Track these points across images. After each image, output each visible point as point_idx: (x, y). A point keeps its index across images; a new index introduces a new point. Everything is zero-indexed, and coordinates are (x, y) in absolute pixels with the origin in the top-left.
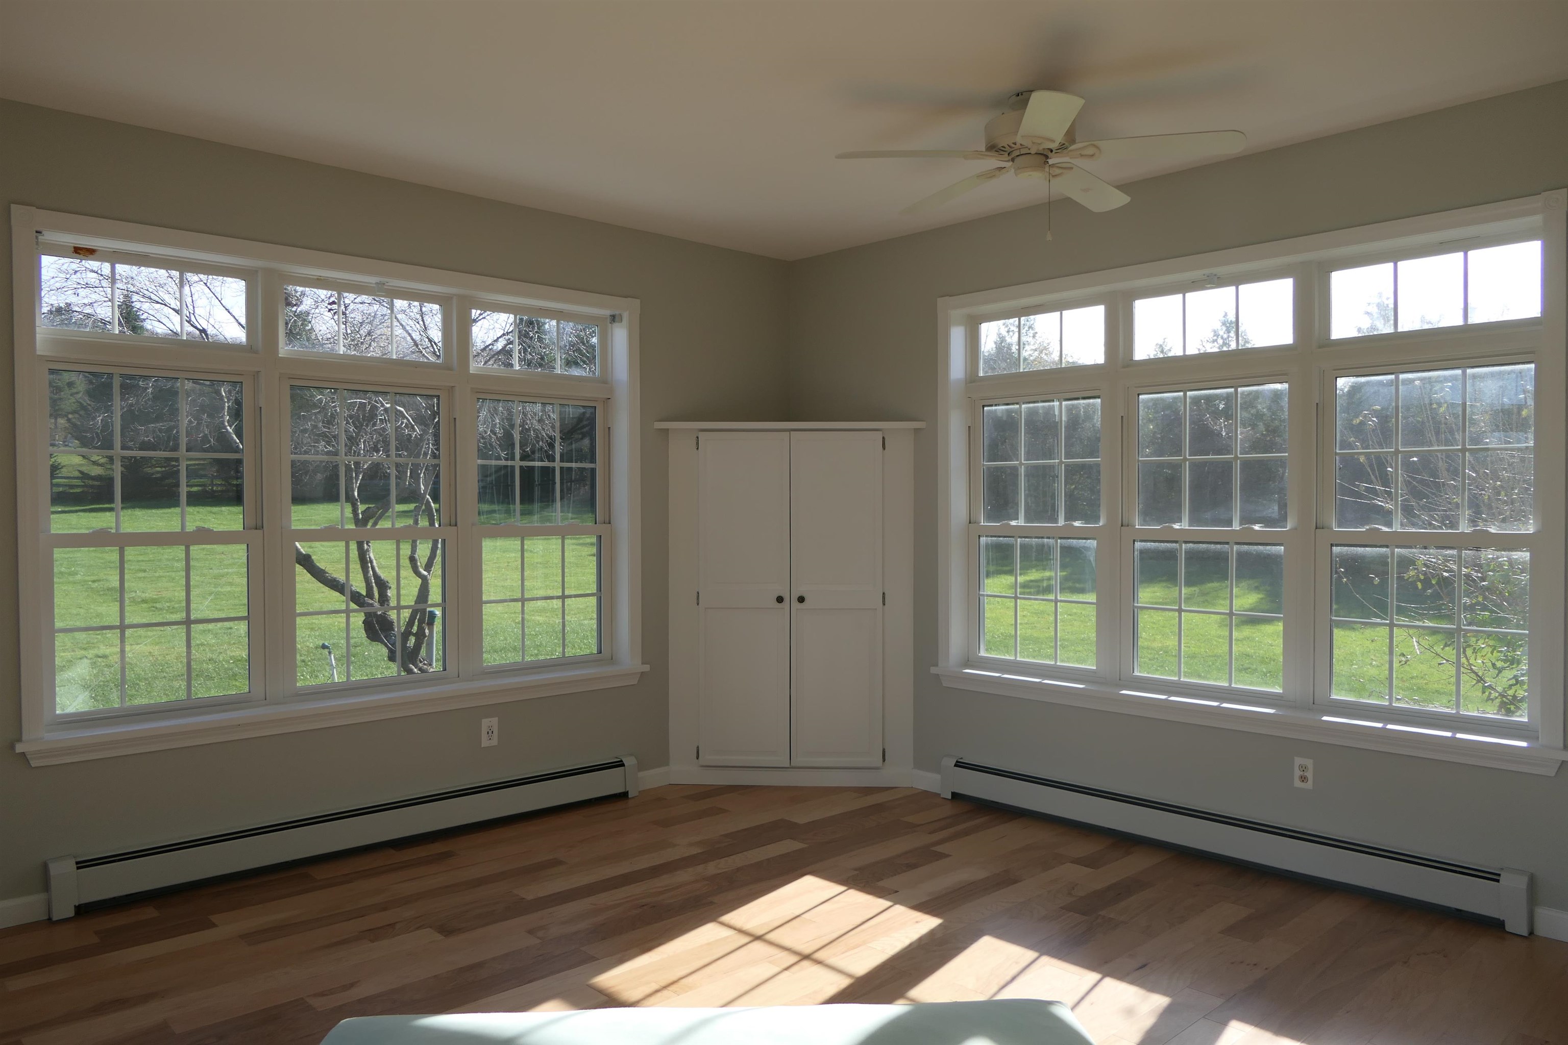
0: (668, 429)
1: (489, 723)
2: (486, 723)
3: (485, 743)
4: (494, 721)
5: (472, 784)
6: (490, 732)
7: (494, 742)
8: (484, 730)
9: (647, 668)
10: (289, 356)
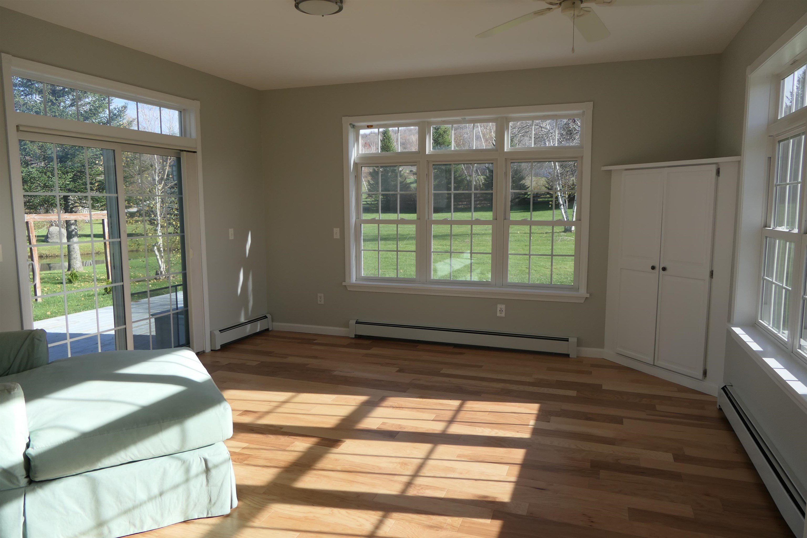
0: (611, 170)
1: (502, 307)
2: (499, 307)
3: (498, 314)
4: (503, 307)
5: (493, 331)
6: (501, 311)
7: (503, 315)
8: (498, 309)
9: (588, 295)
10: (434, 153)
